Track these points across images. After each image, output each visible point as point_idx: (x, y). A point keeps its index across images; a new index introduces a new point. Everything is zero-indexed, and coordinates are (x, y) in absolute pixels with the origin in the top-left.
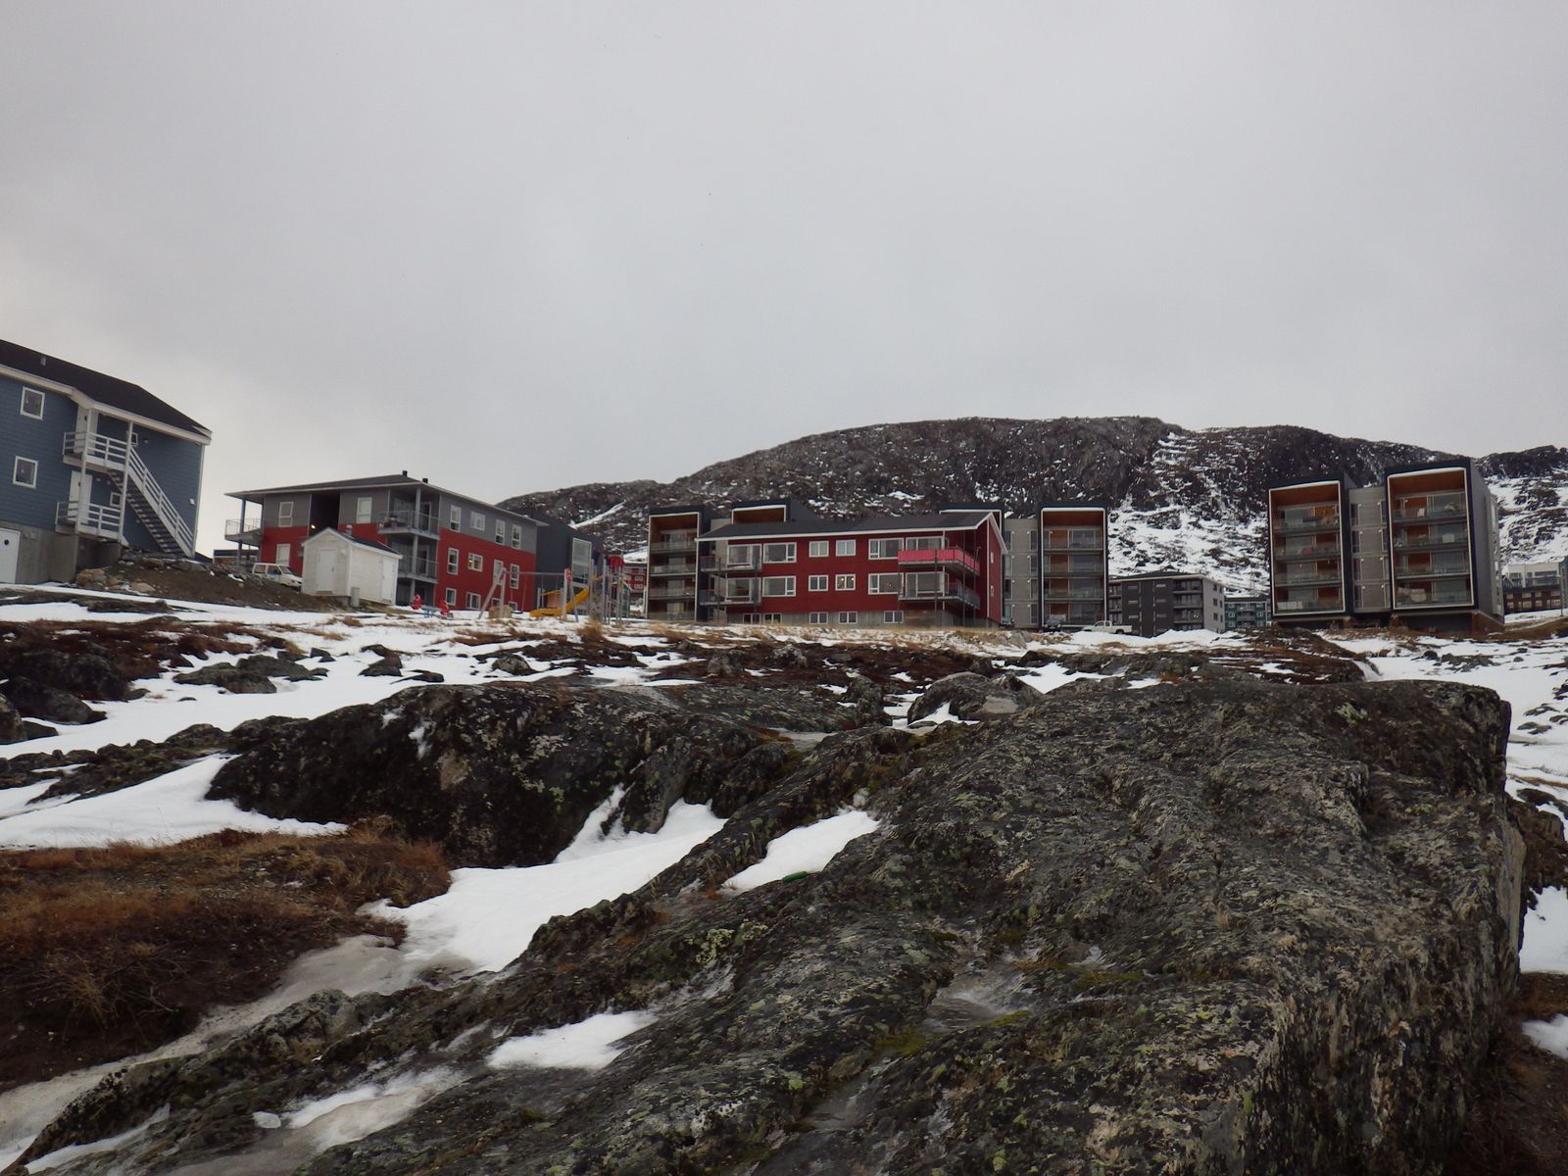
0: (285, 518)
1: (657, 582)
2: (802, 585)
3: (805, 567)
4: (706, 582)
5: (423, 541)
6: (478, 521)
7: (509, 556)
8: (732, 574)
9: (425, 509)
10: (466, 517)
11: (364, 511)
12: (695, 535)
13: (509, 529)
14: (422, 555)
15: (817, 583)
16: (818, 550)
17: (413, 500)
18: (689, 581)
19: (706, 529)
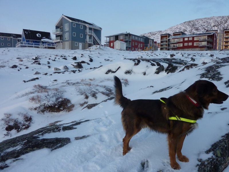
0: (112, 39)
1: (161, 45)
2: (183, 45)
3: (184, 42)
4: (169, 45)
5: (129, 41)
6: (136, 38)
7: (141, 43)
8: (173, 44)
9: (129, 37)
10: (135, 38)
12: (167, 38)
13: (141, 39)
14: (129, 43)
15: (186, 44)
16: (186, 39)
17: (128, 36)
18: (166, 45)
19: (169, 37)
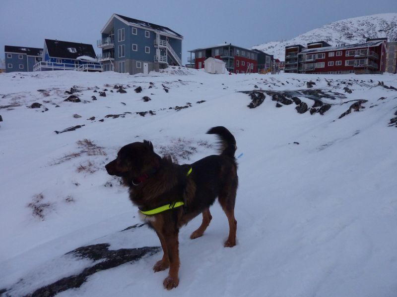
0: (200, 55)
1: (287, 66)
2: (326, 65)
4: (300, 65)
5: (230, 59)
6: (243, 54)
7: (251, 61)
8: (307, 63)
9: (231, 51)
10: (240, 52)
11: (217, 53)
12: (297, 53)
13: (251, 54)
14: (231, 62)
15: (331, 64)
16: (331, 55)
17: (228, 49)
18: (296, 65)
19: (300, 51)
